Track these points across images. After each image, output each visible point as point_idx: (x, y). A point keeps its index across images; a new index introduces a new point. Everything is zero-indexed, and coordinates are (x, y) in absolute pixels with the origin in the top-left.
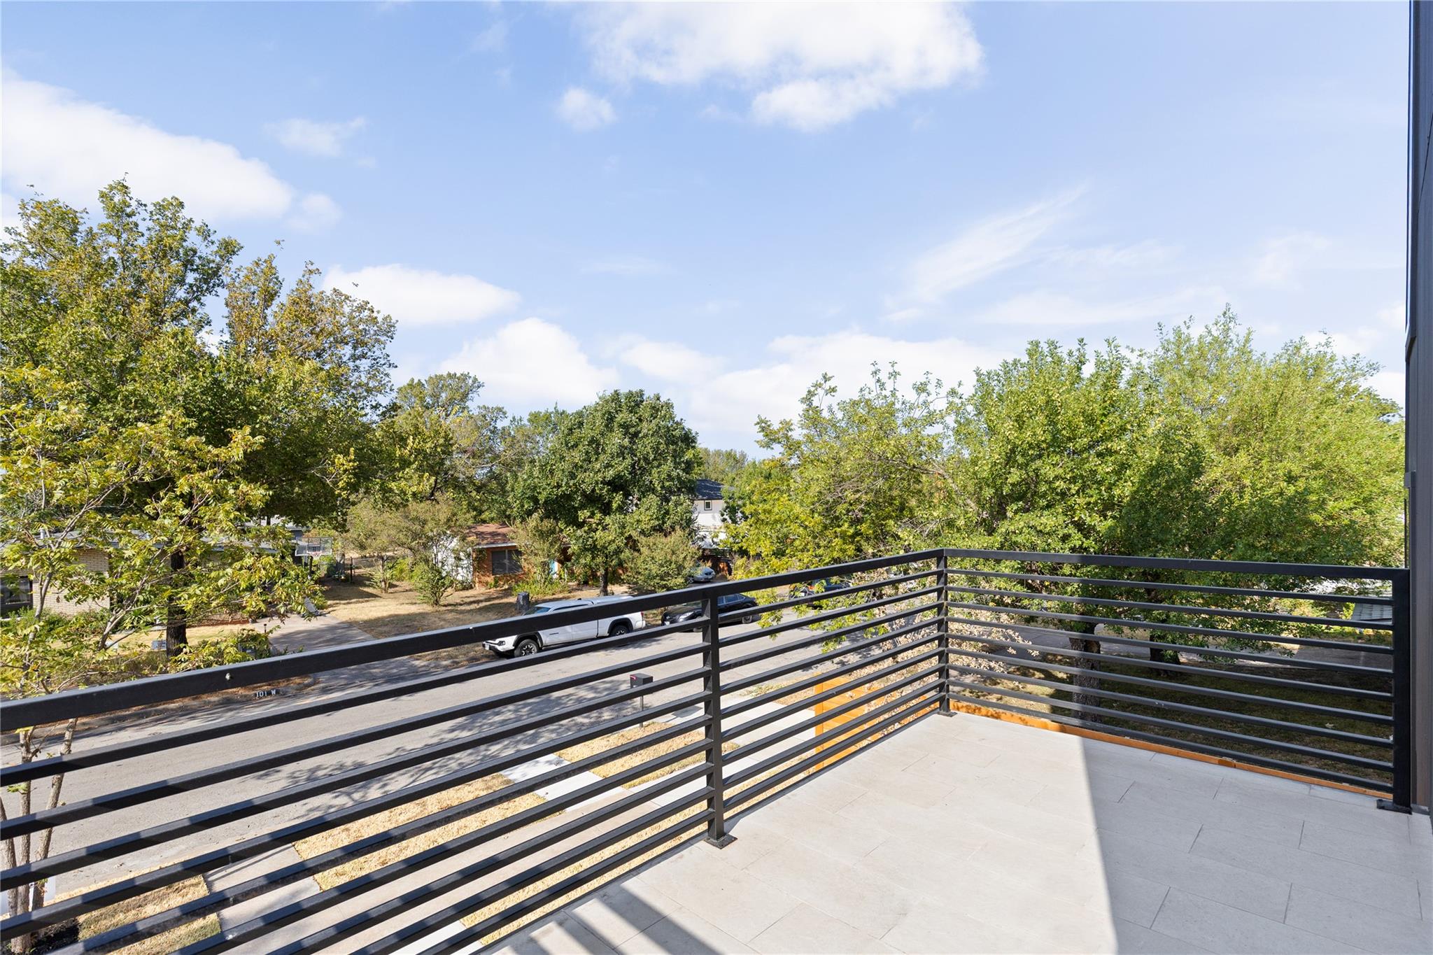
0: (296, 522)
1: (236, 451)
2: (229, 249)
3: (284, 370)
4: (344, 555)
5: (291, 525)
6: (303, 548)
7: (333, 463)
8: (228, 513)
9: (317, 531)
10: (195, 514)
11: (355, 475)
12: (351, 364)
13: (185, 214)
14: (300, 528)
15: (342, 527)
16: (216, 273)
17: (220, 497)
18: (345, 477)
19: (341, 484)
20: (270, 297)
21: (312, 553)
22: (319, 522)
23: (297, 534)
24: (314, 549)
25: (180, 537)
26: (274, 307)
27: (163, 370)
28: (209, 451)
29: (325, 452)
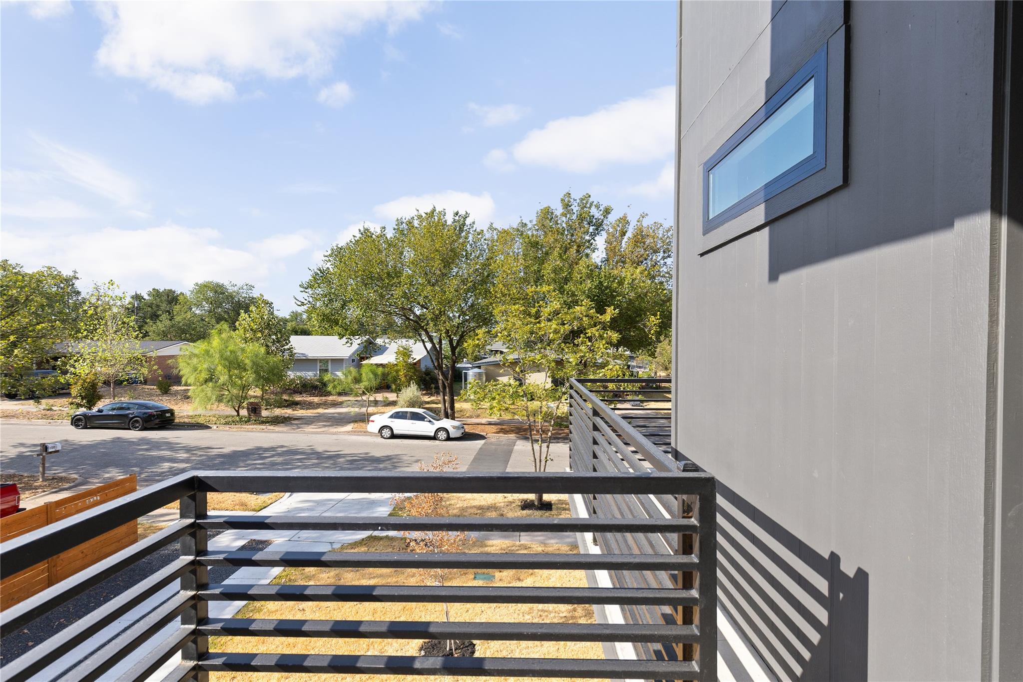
0: (631, 351)
1: (607, 317)
2: (607, 211)
3: (628, 273)
4: (656, 373)
5: (628, 353)
6: (634, 367)
7: (649, 320)
8: (604, 345)
9: (642, 357)
10: (592, 346)
11: (660, 327)
12: (662, 262)
13: (591, 200)
14: (633, 355)
15: (653, 355)
16: (601, 224)
17: (601, 337)
18: (654, 327)
19: (652, 332)
20: (623, 234)
21: (638, 370)
22: (642, 352)
23: (632, 358)
24: (640, 367)
25: (587, 355)
26: (625, 239)
27: (581, 278)
28: (598, 317)
29: (645, 314)
